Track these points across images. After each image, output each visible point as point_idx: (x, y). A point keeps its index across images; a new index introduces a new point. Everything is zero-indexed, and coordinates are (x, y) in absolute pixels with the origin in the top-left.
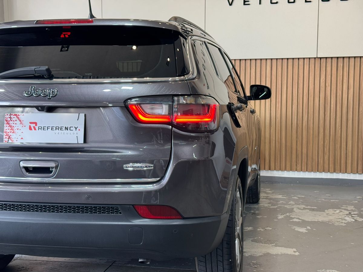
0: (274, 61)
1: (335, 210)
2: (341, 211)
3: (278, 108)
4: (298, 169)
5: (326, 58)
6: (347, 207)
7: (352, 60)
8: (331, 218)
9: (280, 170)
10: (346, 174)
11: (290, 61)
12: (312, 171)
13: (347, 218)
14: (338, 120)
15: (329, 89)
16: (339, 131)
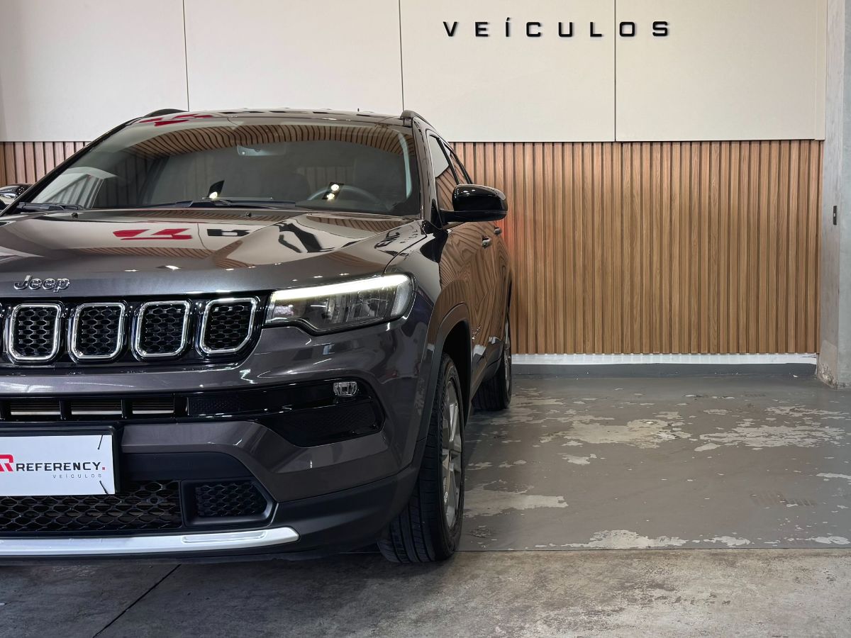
0: (536, 146)
1: (646, 420)
2: (656, 423)
4: (587, 349)
5: (632, 143)
7: (676, 147)
8: (636, 435)
11: (568, 148)
13: (663, 435)
14: (656, 258)
15: (637, 200)
16: (658, 278)
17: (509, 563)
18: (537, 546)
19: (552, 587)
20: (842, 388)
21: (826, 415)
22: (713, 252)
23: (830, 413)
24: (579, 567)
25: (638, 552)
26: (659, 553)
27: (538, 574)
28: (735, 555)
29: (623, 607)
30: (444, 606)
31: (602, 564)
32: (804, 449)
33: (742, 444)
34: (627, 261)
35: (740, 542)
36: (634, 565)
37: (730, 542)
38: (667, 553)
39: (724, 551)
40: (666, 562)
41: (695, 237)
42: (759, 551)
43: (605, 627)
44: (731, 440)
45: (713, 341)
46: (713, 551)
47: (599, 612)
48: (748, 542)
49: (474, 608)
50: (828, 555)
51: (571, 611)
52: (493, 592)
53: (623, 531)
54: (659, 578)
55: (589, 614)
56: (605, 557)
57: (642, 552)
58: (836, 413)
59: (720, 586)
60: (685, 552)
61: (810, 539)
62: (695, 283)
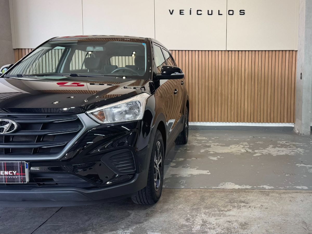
0: (200, 52)
1: (236, 145)
2: (239, 146)
3: (203, 82)
4: (216, 120)
5: (232, 51)
6: (243, 143)
7: (247, 52)
8: (233, 150)
9: (205, 121)
10: (244, 123)
11: (210, 52)
12: (224, 121)
13: (242, 150)
14: (239, 90)
15: (233, 70)
16: (240, 96)
17: (191, 193)
18: (201, 187)
19: (206, 201)
20: (303, 135)
21: (298, 144)
22: (259, 88)
23: (300, 144)
24: (215, 195)
25: (235, 190)
26: (243, 191)
27: (201, 197)
28: (269, 192)
29: (231, 209)
30: (170, 207)
31: (223, 194)
32: (291, 156)
33: (269, 154)
34: (229, 91)
35: (270, 188)
36: (234, 194)
37: (267, 187)
38: (245, 190)
39: (265, 190)
40: (245, 194)
41: (253, 83)
42: (277, 191)
43: (225, 216)
44: (265, 152)
45: (259, 119)
46: (261, 190)
47: (223, 210)
48: (273, 187)
49: (180, 208)
50: (301, 193)
51: (213, 210)
52: (186, 203)
53: (230, 183)
54: (243, 199)
55: (219, 211)
56: (224, 191)
57: (237, 190)
58: (301, 144)
59: (264, 202)
60: (252, 190)
61: (294, 187)
62: (253, 99)
